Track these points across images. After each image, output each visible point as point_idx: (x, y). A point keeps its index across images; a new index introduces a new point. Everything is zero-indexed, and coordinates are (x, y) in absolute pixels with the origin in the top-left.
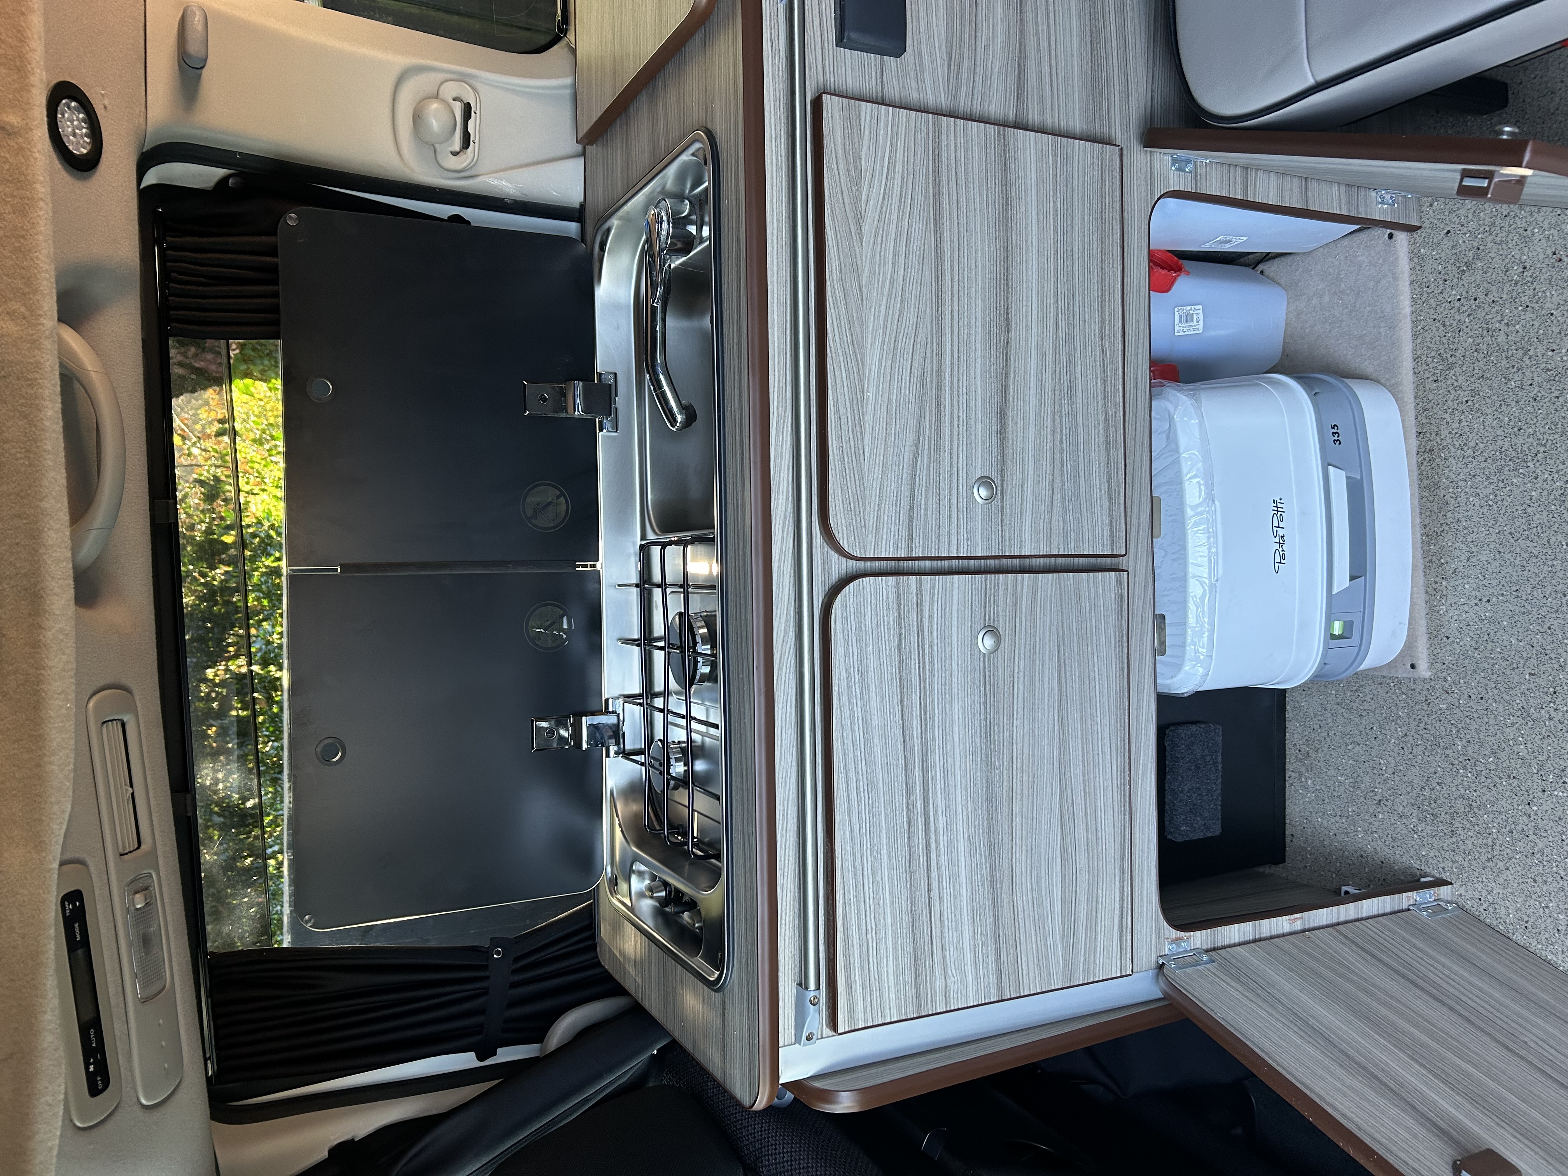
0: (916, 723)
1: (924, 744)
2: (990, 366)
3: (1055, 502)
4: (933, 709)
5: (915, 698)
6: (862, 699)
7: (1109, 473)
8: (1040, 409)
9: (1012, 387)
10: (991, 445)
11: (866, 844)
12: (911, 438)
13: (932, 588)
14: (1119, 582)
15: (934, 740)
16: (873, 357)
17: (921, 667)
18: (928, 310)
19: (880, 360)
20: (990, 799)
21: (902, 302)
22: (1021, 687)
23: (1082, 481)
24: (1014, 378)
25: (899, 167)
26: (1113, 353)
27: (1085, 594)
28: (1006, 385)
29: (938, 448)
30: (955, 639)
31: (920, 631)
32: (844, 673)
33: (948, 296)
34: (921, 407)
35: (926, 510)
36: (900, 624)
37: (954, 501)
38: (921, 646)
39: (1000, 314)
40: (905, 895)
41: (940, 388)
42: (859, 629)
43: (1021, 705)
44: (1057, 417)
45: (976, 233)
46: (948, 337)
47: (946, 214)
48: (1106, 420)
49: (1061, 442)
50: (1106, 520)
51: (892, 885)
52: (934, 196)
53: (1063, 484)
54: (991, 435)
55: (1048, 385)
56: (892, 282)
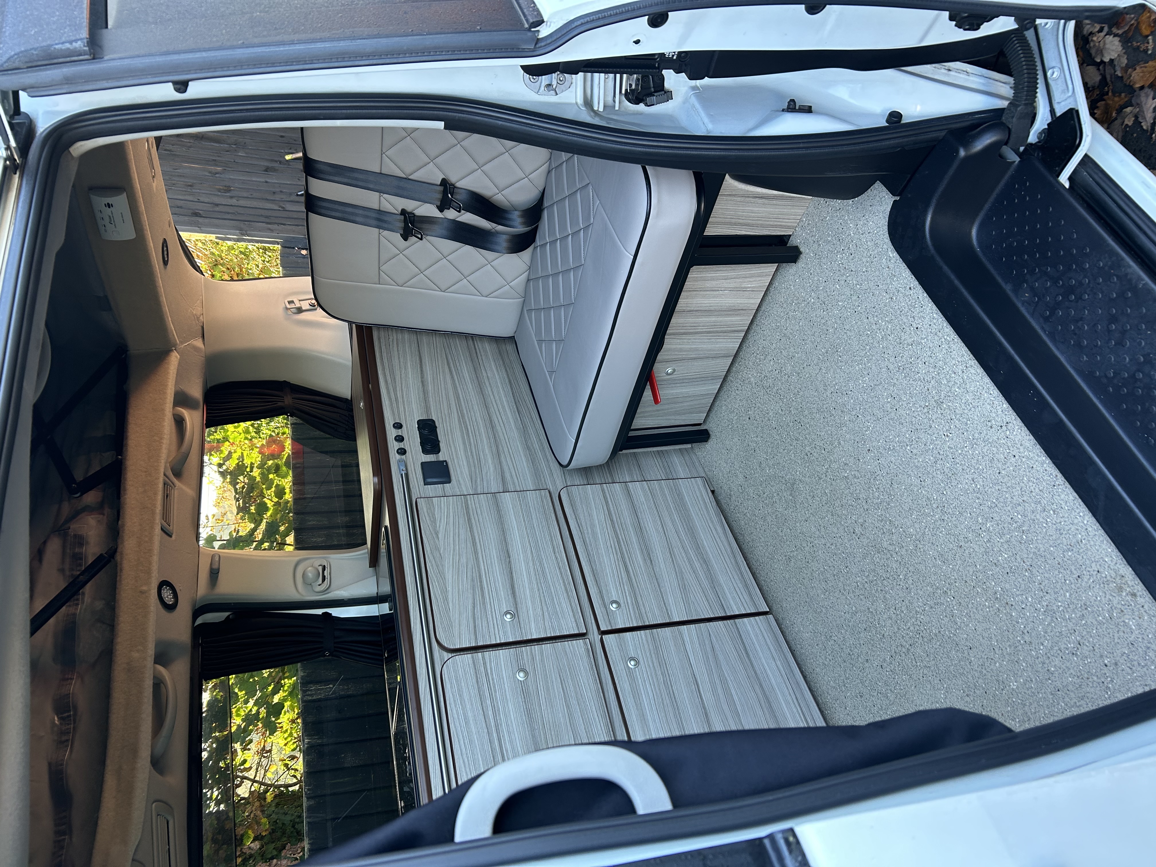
0: (490, 713)
1: (496, 721)
2: (503, 571)
3: (545, 617)
4: (498, 707)
5: (489, 702)
6: (462, 705)
7: (570, 601)
8: (530, 582)
9: (515, 577)
10: (509, 598)
12: (470, 601)
13: (490, 656)
14: (585, 644)
15: (501, 720)
16: (449, 576)
17: (489, 688)
18: (471, 557)
19: (453, 577)
21: (459, 556)
22: (543, 693)
23: (557, 606)
24: (516, 574)
25: (451, 514)
26: (561, 557)
27: (568, 650)
28: (512, 576)
29: (484, 603)
30: (504, 675)
31: (487, 674)
32: (451, 695)
33: (480, 552)
34: (474, 590)
35: (482, 626)
36: (476, 673)
37: (495, 622)
38: (488, 681)
39: (505, 553)
41: (481, 582)
42: (456, 677)
43: (544, 700)
44: (539, 584)
46: (482, 564)
47: (474, 525)
48: (564, 582)
49: (543, 593)
50: (573, 620)
52: (468, 520)
53: (548, 608)
54: (508, 596)
55: (532, 573)
56: (454, 550)
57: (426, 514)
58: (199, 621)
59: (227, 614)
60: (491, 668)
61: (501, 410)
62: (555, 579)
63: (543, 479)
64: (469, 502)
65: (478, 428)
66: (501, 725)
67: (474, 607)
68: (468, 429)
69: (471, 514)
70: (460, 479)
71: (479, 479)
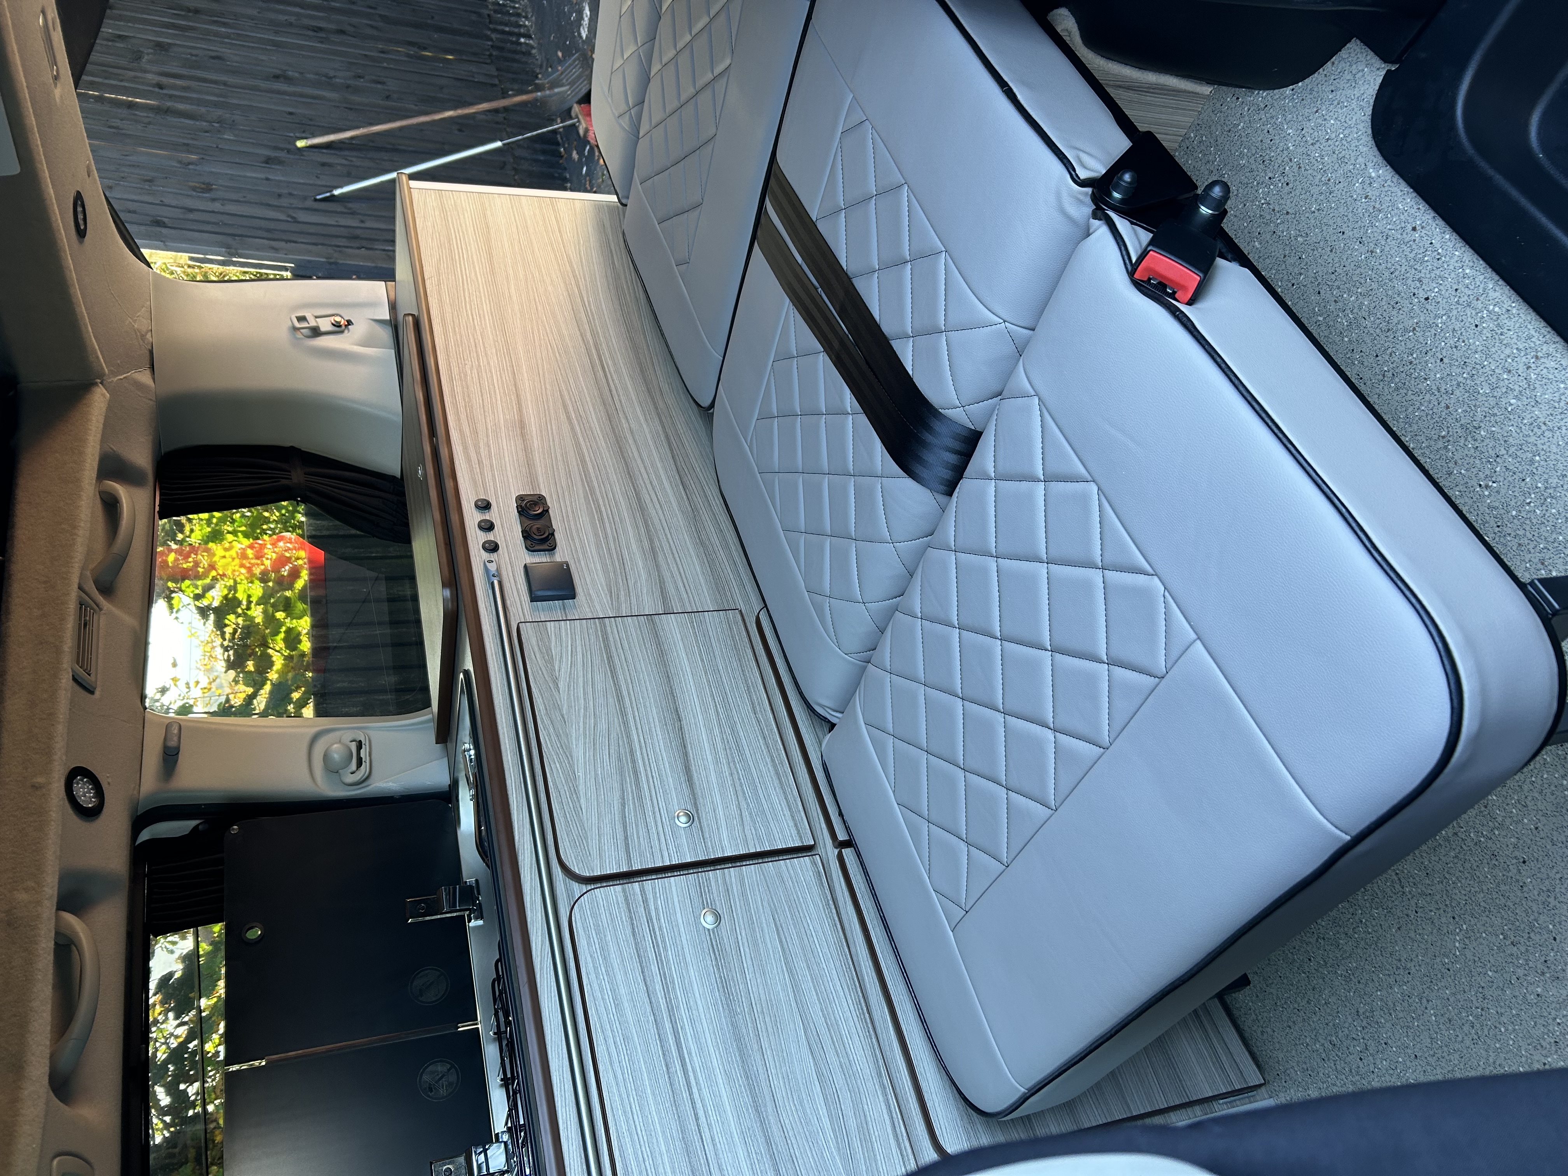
0: (658, 987)
1: (669, 1003)
2: (671, 743)
3: (744, 819)
4: (671, 975)
5: (654, 969)
6: (608, 975)
7: (785, 793)
8: (717, 761)
9: (690, 752)
10: (682, 790)
11: (631, 1086)
12: (617, 795)
13: (654, 889)
14: (814, 863)
15: (677, 998)
16: (579, 752)
17: (655, 945)
18: (616, 719)
19: (585, 753)
20: (738, 1038)
21: (594, 718)
22: (747, 950)
23: (764, 801)
24: (691, 747)
25: (579, 649)
26: (767, 720)
27: (786, 876)
28: (686, 752)
29: (640, 798)
30: (680, 921)
31: (649, 919)
32: (589, 959)
33: (629, 710)
34: (622, 776)
35: (638, 838)
36: (631, 918)
37: (660, 828)
38: (652, 931)
39: (672, 712)
40: (674, 1126)
41: (634, 761)
42: (597, 926)
43: (750, 963)
44: (732, 765)
45: (643, 672)
46: (634, 732)
47: (618, 667)
48: (773, 761)
49: (739, 779)
50: (791, 824)
51: (660, 1119)
52: (608, 659)
53: (748, 805)
54: (681, 784)
55: (719, 745)
56: (586, 709)
57: (536, 649)
58: (145, 835)
59: (193, 823)
60: (656, 909)
61: (655, 483)
62: (758, 755)
63: (728, 594)
64: (608, 628)
65: (618, 510)
66: (678, 1007)
67: (623, 805)
68: (601, 512)
69: (613, 649)
70: (591, 592)
71: (622, 593)
